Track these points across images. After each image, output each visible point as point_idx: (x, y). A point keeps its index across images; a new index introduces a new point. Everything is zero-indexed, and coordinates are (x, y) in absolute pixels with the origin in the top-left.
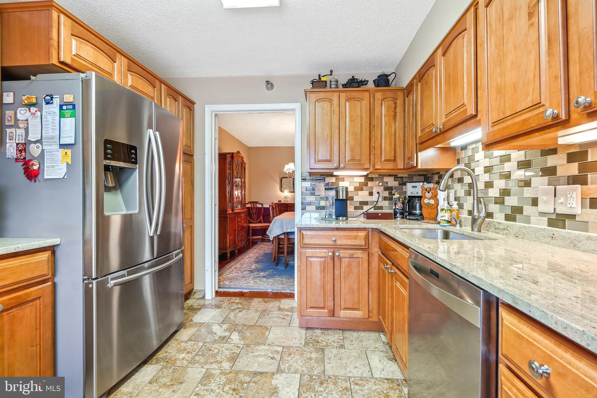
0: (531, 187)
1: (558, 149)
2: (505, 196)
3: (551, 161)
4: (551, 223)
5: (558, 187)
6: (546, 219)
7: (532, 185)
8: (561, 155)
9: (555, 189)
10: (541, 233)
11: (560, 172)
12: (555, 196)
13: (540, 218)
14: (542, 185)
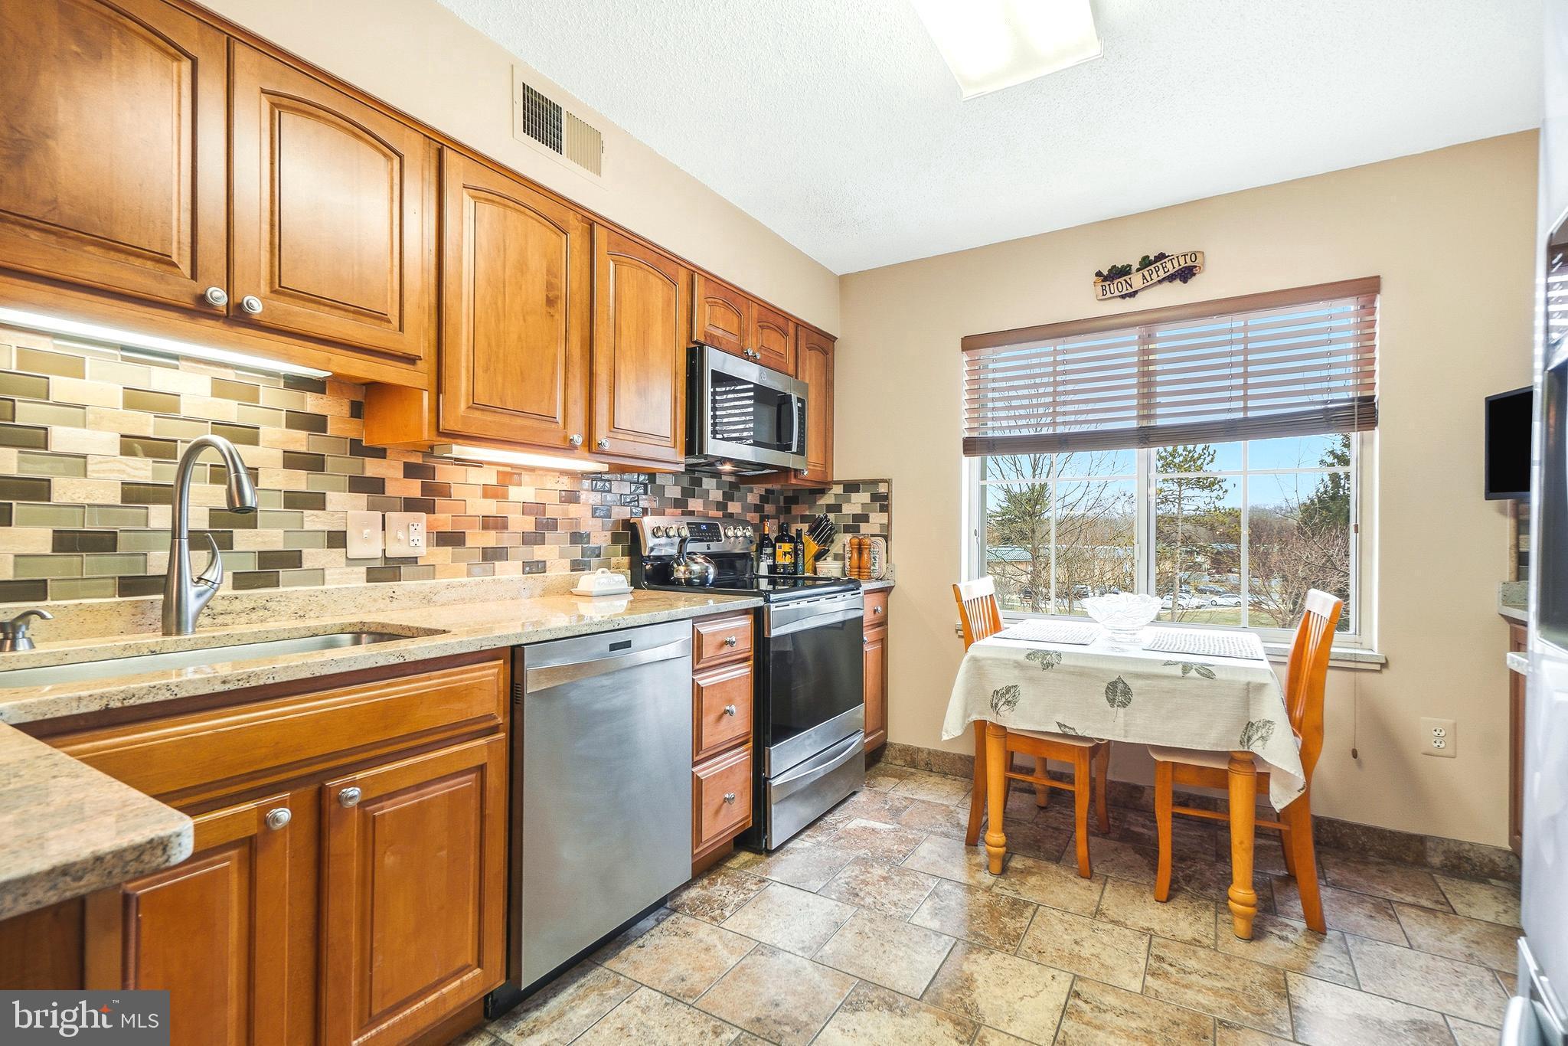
0: (324, 509)
1: (388, 451)
2: (235, 527)
3: (372, 468)
4: (374, 575)
5: (387, 514)
6: (363, 569)
7: (329, 506)
8: (393, 463)
9: (384, 516)
10: (368, 595)
11: (391, 490)
12: (384, 529)
13: (349, 570)
14: (355, 507)
